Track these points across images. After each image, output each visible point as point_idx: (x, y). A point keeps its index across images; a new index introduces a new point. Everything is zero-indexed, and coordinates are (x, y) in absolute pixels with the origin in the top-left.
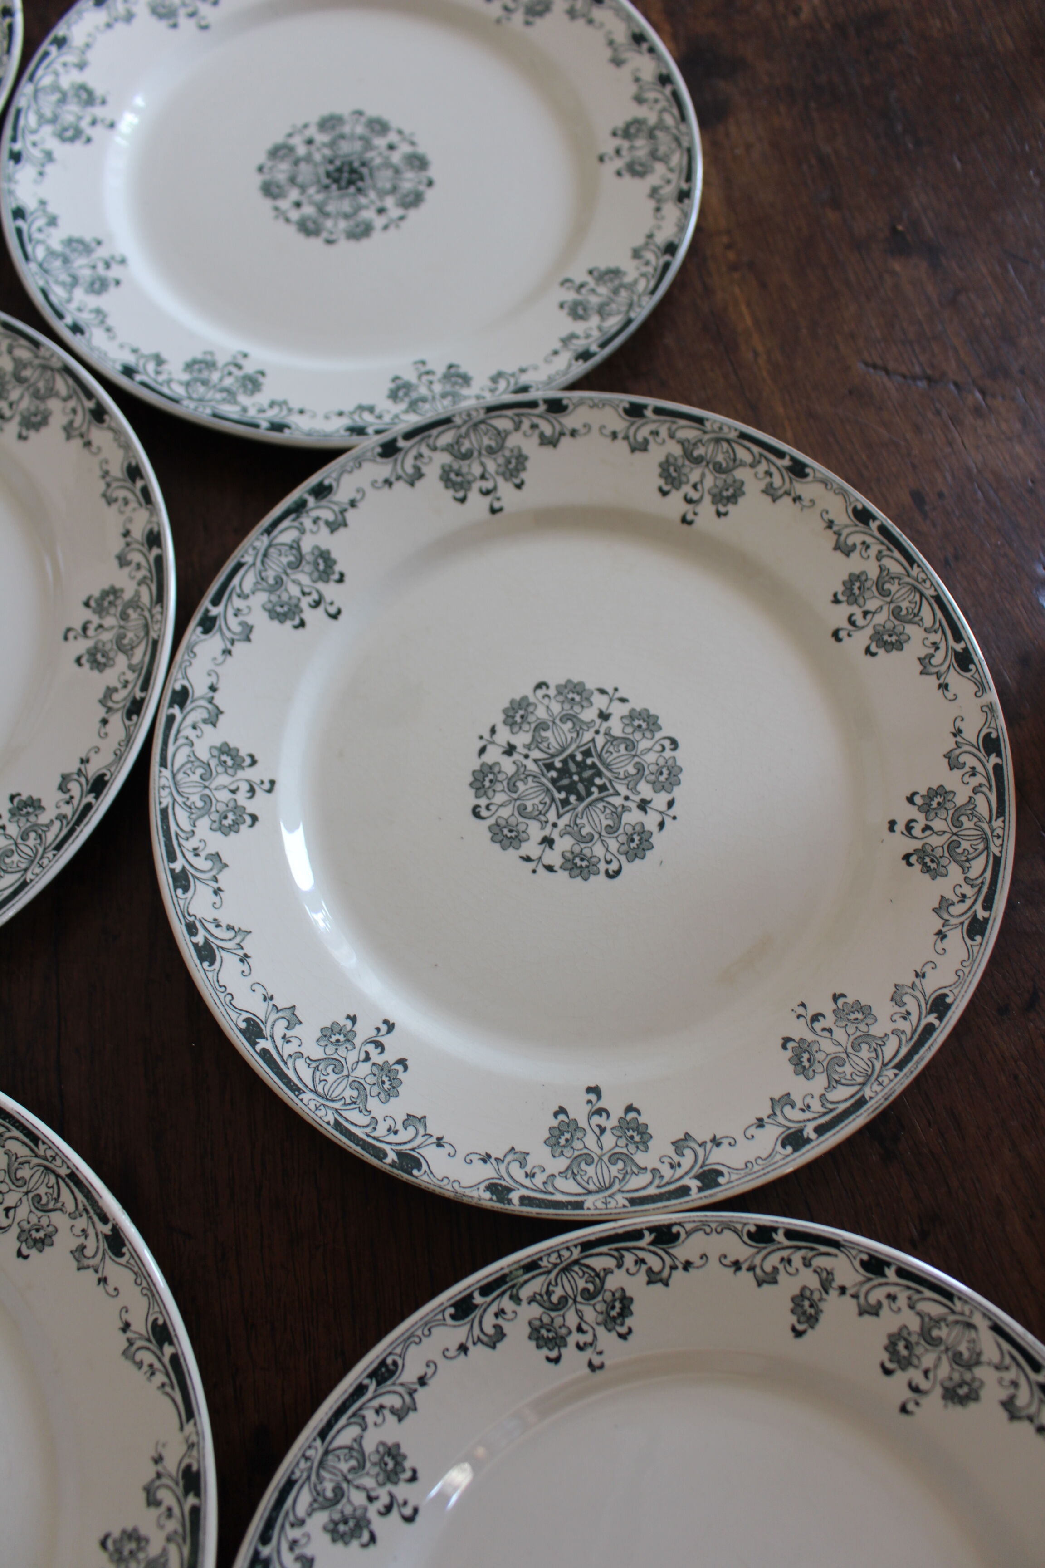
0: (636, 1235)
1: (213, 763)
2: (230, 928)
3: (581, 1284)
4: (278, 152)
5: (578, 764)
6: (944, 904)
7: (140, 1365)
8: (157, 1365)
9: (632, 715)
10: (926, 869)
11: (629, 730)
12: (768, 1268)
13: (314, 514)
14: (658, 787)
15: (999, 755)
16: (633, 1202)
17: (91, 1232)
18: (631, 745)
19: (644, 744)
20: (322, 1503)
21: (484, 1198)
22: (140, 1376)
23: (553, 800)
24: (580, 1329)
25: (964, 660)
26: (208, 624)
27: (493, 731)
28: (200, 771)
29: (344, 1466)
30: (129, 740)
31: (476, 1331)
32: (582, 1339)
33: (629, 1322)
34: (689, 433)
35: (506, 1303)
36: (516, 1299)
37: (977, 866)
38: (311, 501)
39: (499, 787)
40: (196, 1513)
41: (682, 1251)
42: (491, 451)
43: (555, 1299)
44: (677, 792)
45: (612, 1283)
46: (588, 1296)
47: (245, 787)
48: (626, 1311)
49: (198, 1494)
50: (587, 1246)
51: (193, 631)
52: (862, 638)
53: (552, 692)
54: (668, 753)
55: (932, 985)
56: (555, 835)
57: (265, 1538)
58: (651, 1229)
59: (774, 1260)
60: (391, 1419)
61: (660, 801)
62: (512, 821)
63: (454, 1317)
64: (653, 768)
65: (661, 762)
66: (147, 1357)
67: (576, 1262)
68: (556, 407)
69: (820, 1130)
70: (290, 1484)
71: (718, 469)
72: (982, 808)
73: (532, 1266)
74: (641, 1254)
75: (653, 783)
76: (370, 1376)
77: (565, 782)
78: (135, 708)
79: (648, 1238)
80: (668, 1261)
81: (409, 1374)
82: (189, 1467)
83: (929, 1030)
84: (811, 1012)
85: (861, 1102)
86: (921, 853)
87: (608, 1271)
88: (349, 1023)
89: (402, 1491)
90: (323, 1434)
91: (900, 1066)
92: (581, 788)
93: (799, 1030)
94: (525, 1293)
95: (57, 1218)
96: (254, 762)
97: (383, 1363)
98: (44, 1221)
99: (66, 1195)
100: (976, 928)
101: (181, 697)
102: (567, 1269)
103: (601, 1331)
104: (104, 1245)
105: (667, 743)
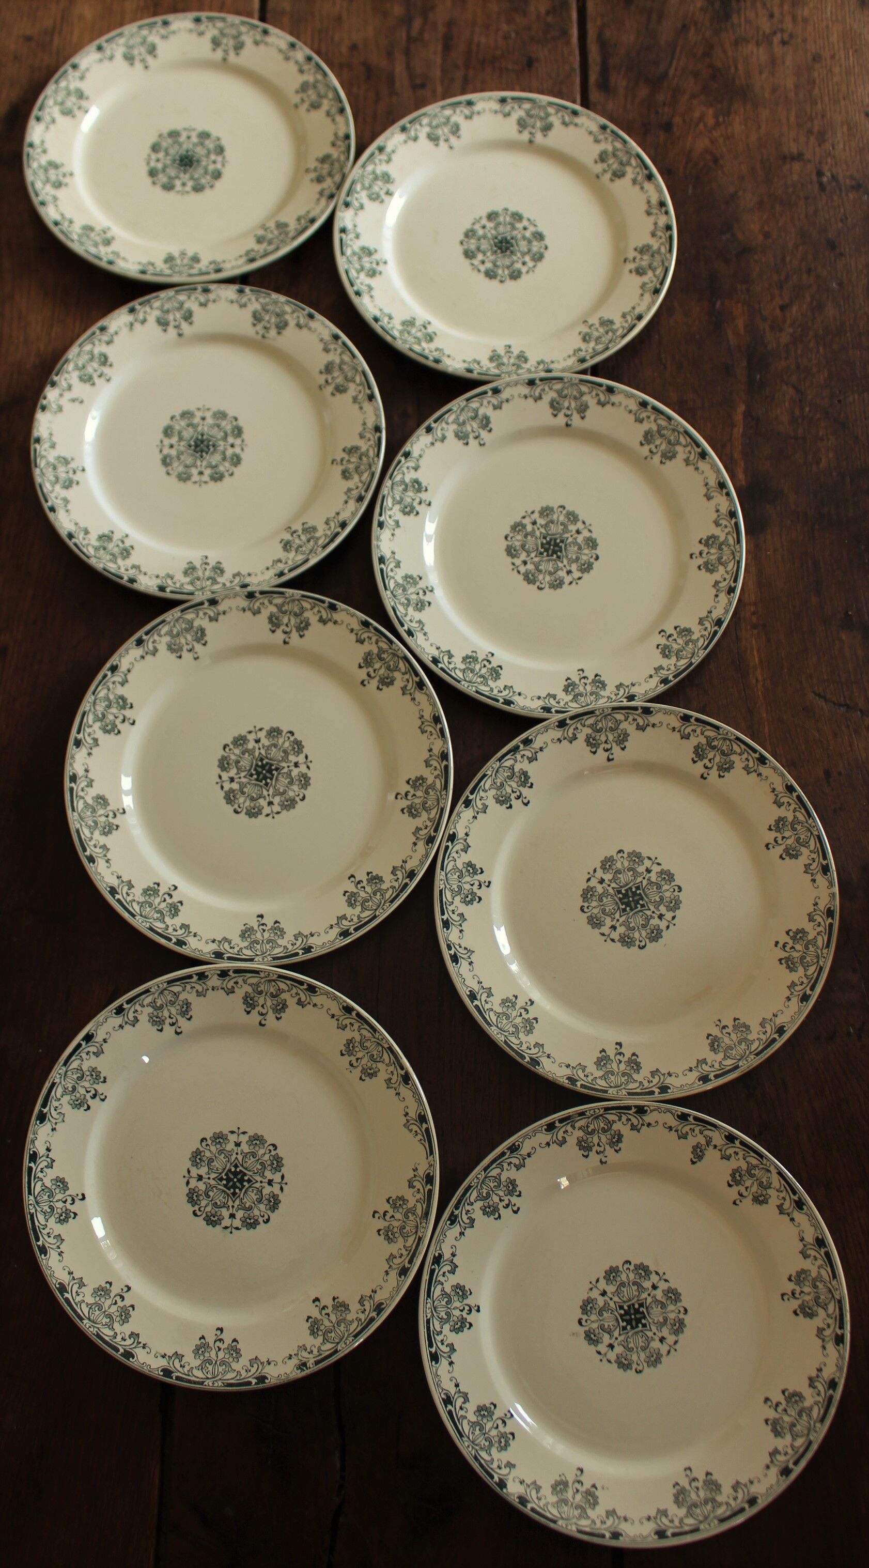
0: (629, 1108)
1: (464, 871)
2: (465, 948)
3: (602, 1125)
4: (517, 527)
5: (633, 892)
6: (793, 985)
7: (411, 1131)
8: (419, 1131)
9: (662, 872)
10: (788, 967)
11: (659, 879)
12: (684, 1132)
13: (522, 753)
14: (669, 909)
15: (833, 919)
16: (629, 1094)
17: (395, 1073)
18: (659, 887)
19: (665, 887)
20: (480, 1198)
21: (565, 1082)
22: (412, 1135)
23: (619, 908)
24: (598, 1145)
25: (825, 869)
26: (467, 803)
27: (595, 871)
28: (458, 874)
29: (492, 1185)
30: (427, 856)
31: (555, 1138)
32: (599, 1149)
33: (620, 1145)
34: (711, 733)
35: (569, 1128)
36: (573, 1127)
37: (812, 970)
38: (522, 746)
39: (594, 899)
40: (430, 1192)
41: (647, 1118)
42: (612, 729)
43: (590, 1130)
44: (678, 912)
45: (615, 1127)
46: (604, 1131)
47: (477, 883)
48: (619, 1140)
49: (432, 1185)
50: (607, 1109)
51: (460, 806)
52: (780, 850)
53: (625, 855)
54: (676, 893)
55: (779, 1021)
56: (617, 925)
57: (457, 1207)
58: (635, 1107)
59: (687, 1129)
60: (514, 1169)
61: (669, 915)
62: (598, 915)
63: (546, 1130)
64: (668, 899)
65: (672, 897)
66: (415, 1128)
67: (601, 1115)
68: (647, 711)
69: (716, 1077)
70: (469, 1187)
71: (723, 753)
72: (820, 942)
73: (582, 1114)
74: (630, 1117)
75: (667, 907)
76: (508, 1149)
77: (626, 900)
78: (430, 840)
79: (634, 1110)
80: (641, 1121)
81: (524, 1151)
82: (429, 1174)
83: (774, 1040)
84: (723, 1024)
85: (737, 1067)
86: (788, 959)
87: (614, 1122)
88: (514, 999)
89: (514, 1200)
90: (485, 1169)
91: (757, 1055)
92: (633, 904)
93: (716, 1032)
94: (577, 1125)
95: (380, 1065)
96: (482, 872)
97: (514, 1144)
98: (374, 1066)
99: (386, 1056)
100: (805, 998)
101: (452, 838)
102: (597, 1118)
103: (607, 1147)
104: (400, 1079)
105: (676, 888)
